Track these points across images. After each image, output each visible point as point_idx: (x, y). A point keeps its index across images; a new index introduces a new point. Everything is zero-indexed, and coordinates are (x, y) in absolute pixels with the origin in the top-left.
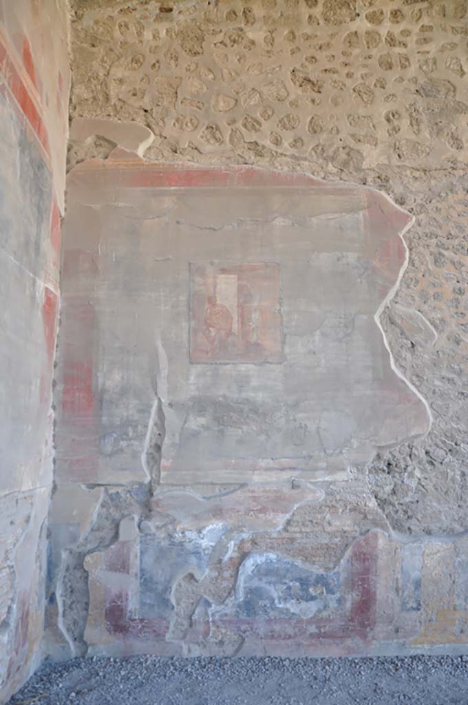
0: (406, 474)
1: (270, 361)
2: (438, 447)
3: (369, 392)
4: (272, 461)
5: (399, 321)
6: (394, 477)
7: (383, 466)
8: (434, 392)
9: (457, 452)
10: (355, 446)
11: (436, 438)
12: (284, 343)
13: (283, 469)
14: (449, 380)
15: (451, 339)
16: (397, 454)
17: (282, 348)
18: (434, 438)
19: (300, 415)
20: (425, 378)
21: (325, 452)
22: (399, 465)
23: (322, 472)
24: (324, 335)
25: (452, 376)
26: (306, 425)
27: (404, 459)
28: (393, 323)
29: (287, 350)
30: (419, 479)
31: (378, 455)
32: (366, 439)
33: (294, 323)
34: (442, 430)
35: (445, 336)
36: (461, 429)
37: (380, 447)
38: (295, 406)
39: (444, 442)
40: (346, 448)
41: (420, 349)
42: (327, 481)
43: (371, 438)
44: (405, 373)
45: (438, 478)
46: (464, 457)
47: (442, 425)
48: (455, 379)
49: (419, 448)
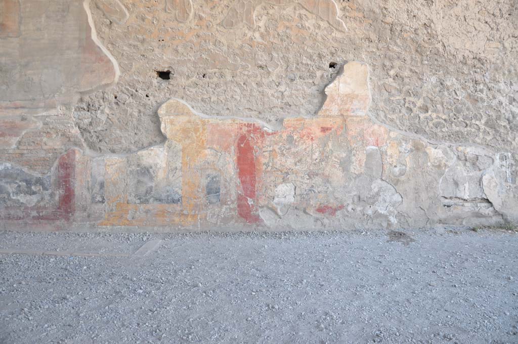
0: (99, 111)
1: (11, 35)
2: (123, 93)
3: (75, 55)
4: (9, 103)
5: (101, 6)
6: (91, 113)
7: (84, 106)
8: (123, 55)
9: (136, 96)
10: (63, 92)
11: (122, 87)
12: (20, 23)
13: (16, 108)
14: (134, 46)
15: (138, 17)
16: (93, 97)
17: (20, 27)
18: (120, 87)
19: (29, 72)
20: (117, 45)
21: (44, 96)
22: (94, 105)
23: (42, 109)
24: (48, 17)
25: (136, 43)
26: (32, 79)
27: (99, 102)
28: (98, 8)
29: (22, 28)
30: (108, 115)
31: (81, 99)
32: (70, 87)
33: (28, 10)
34: (127, 81)
35: (134, 16)
36: (140, 80)
37: (81, 93)
38: (26, 66)
39: (127, 90)
40: (57, 93)
41: (115, 25)
42: (44, 116)
43: (75, 86)
44: (103, 42)
45: (120, 114)
46: (141, 99)
47: (127, 78)
48: (139, 46)
49: (109, 94)
